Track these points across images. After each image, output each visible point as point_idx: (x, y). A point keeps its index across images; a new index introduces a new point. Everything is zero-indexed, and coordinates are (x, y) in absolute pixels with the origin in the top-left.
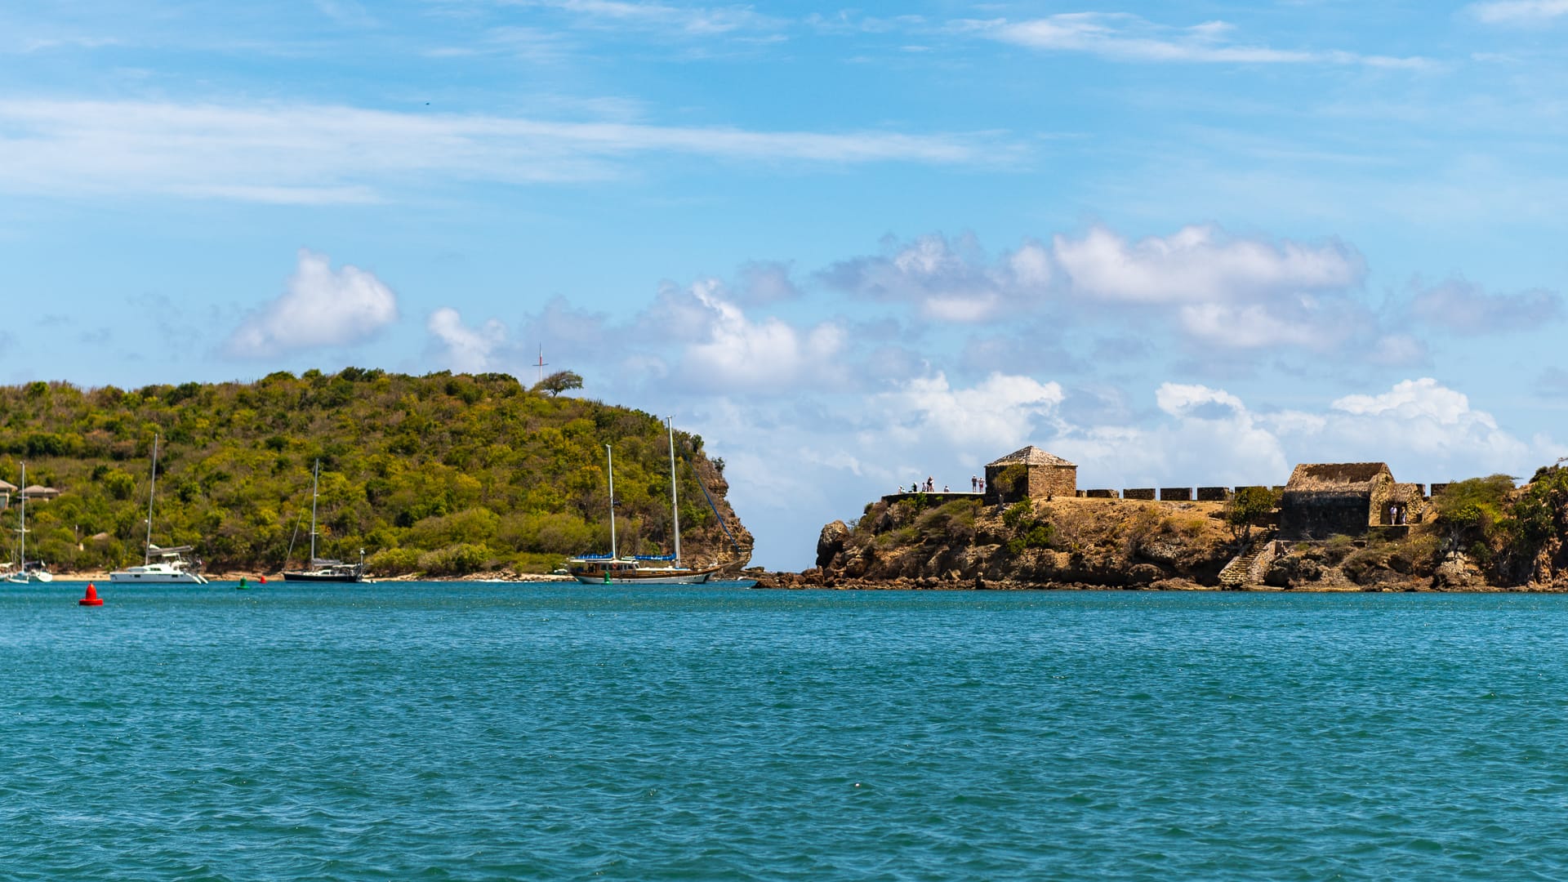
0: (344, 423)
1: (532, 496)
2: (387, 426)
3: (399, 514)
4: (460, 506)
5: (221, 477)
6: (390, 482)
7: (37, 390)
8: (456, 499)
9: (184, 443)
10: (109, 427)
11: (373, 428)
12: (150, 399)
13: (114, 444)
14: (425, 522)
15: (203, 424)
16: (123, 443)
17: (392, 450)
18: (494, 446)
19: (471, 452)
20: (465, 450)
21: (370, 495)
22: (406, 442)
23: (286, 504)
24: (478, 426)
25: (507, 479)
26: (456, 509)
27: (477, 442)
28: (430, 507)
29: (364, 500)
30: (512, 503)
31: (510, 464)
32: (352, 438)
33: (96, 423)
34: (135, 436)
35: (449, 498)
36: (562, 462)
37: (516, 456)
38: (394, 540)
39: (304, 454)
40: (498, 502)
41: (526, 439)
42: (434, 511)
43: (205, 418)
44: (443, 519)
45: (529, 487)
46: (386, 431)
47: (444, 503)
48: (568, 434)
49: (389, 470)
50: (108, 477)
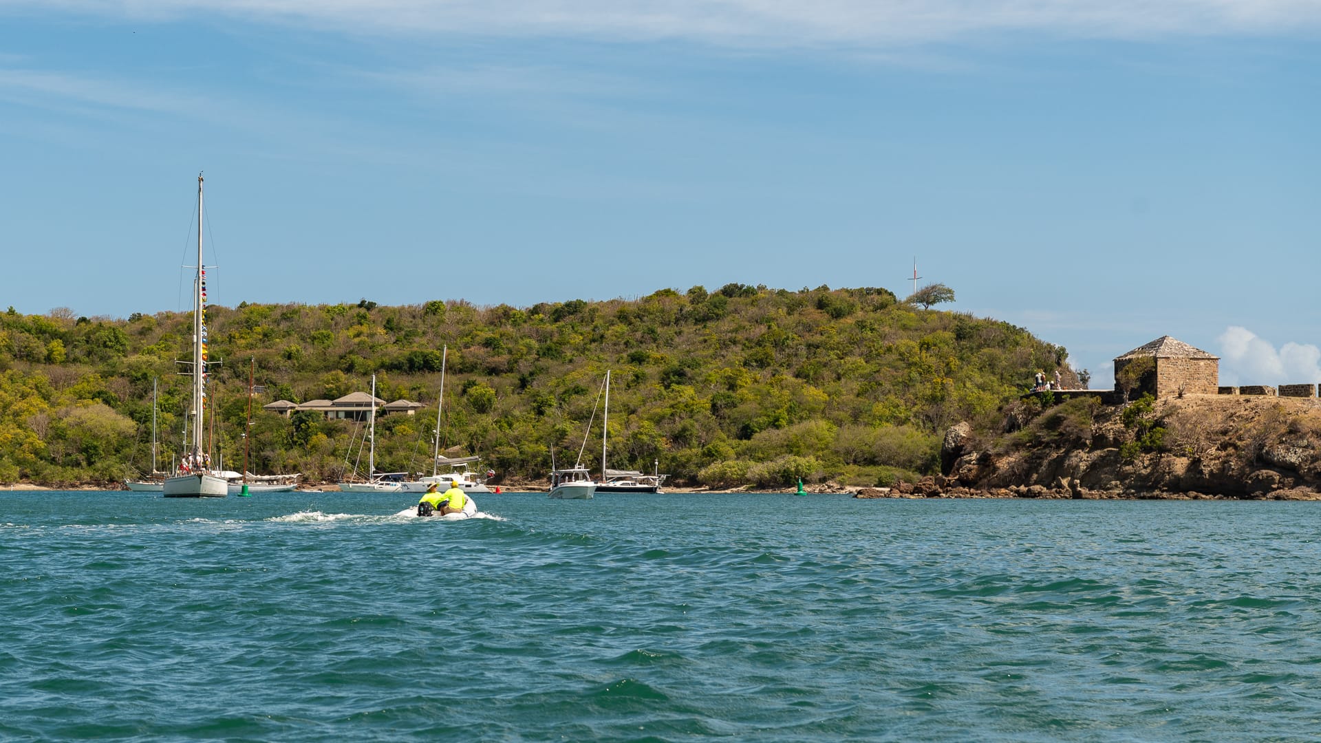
0: (706, 338)
1: (878, 408)
2: (747, 339)
3: (741, 426)
4: (801, 418)
5: (578, 391)
6: (736, 395)
7: (433, 308)
8: (800, 411)
9: (553, 357)
10: (488, 343)
11: (735, 342)
12: (536, 316)
13: (489, 360)
14: (764, 434)
15: (578, 339)
16: (496, 359)
17: (746, 364)
18: (848, 358)
19: (825, 365)
20: (819, 362)
21: (715, 409)
22: (760, 356)
23: (633, 417)
24: (837, 339)
25: (856, 392)
26: (796, 421)
27: (832, 355)
28: (771, 419)
29: (708, 413)
30: (856, 417)
31: (862, 376)
32: (711, 351)
33: (478, 339)
34: (510, 352)
35: (790, 410)
36: (914, 375)
37: (869, 368)
38: (732, 453)
39: (663, 367)
40: (842, 415)
41: (881, 351)
42: (775, 424)
43: (582, 334)
44: (780, 432)
45: (876, 399)
46: (744, 345)
47: (785, 415)
48: (926, 346)
49: (739, 382)
50: (472, 391)
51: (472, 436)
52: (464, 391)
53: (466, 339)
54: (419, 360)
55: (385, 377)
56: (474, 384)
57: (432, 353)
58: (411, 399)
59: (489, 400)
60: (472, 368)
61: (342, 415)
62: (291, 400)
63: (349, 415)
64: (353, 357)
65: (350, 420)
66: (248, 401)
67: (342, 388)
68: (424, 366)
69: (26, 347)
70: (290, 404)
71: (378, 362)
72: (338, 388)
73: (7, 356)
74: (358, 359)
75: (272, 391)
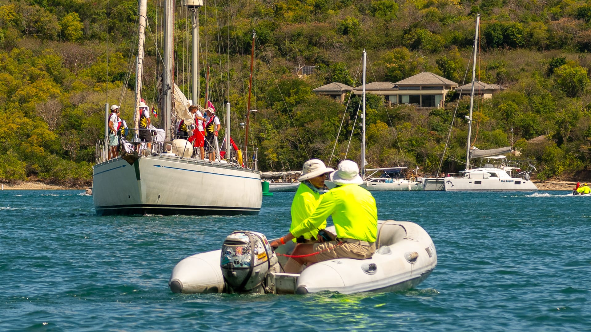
50: (559, 70)
51: (561, 123)
52: (550, 72)
53: (554, 9)
54: (498, 35)
55: (458, 54)
56: (563, 62)
57: (514, 26)
58: (488, 80)
59: (581, 81)
60: (562, 44)
61: (406, 100)
62: (346, 83)
63: (414, 99)
64: (419, 31)
65: (415, 106)
66: (297, 84)
67: (407, 67)
68: (504, 42)
69: (36, 22)
70: (344, 87)
71: (450, 37)
72: (401, 68)
73: (13, 32)
74: (426, 34)
75: (325, 72)
